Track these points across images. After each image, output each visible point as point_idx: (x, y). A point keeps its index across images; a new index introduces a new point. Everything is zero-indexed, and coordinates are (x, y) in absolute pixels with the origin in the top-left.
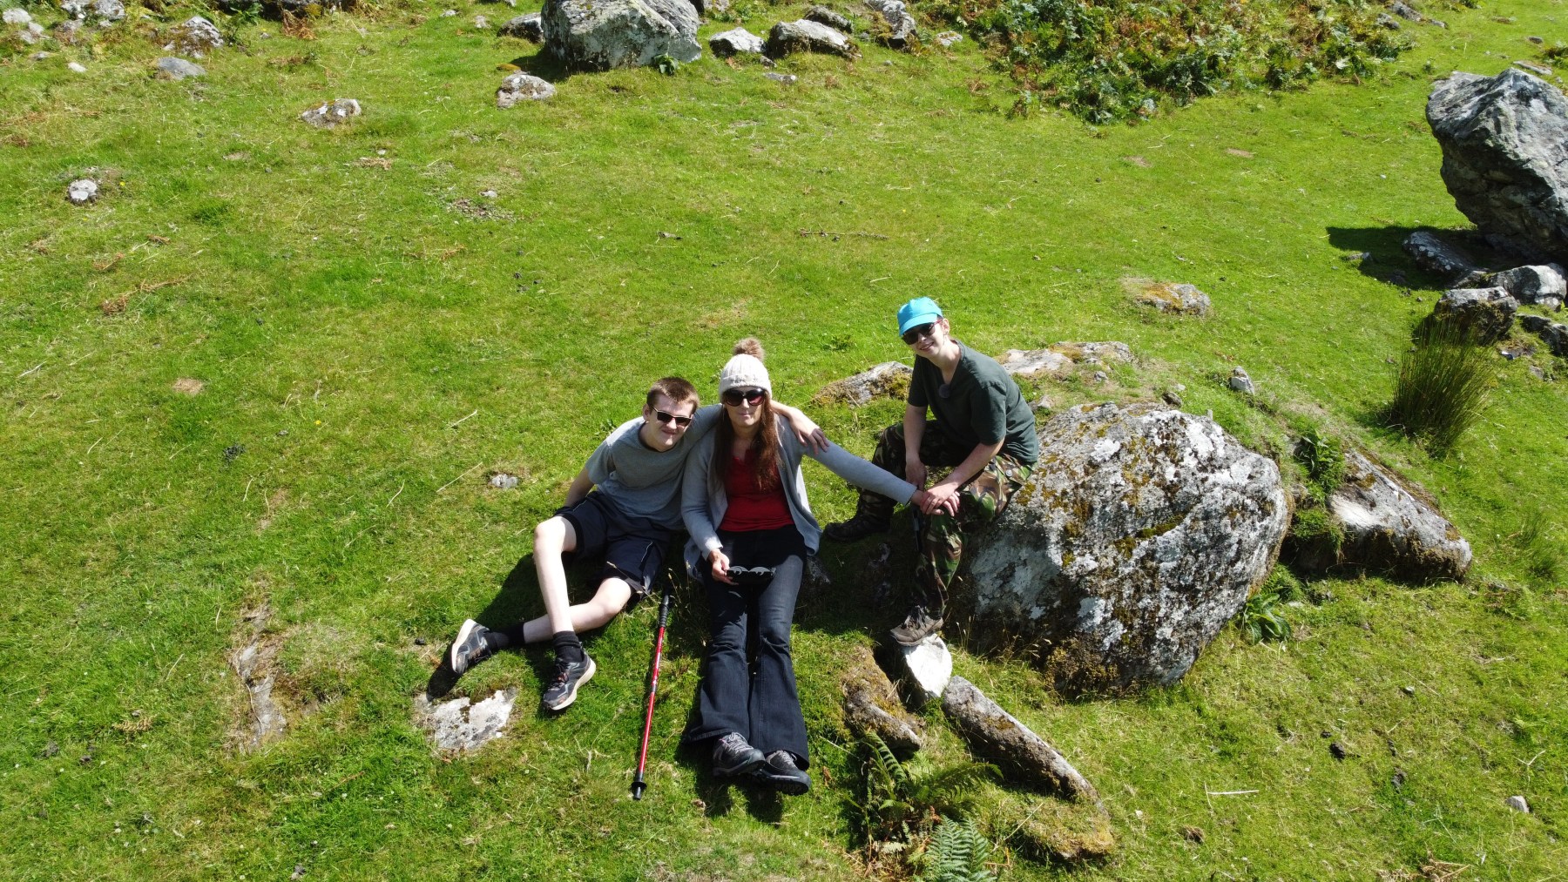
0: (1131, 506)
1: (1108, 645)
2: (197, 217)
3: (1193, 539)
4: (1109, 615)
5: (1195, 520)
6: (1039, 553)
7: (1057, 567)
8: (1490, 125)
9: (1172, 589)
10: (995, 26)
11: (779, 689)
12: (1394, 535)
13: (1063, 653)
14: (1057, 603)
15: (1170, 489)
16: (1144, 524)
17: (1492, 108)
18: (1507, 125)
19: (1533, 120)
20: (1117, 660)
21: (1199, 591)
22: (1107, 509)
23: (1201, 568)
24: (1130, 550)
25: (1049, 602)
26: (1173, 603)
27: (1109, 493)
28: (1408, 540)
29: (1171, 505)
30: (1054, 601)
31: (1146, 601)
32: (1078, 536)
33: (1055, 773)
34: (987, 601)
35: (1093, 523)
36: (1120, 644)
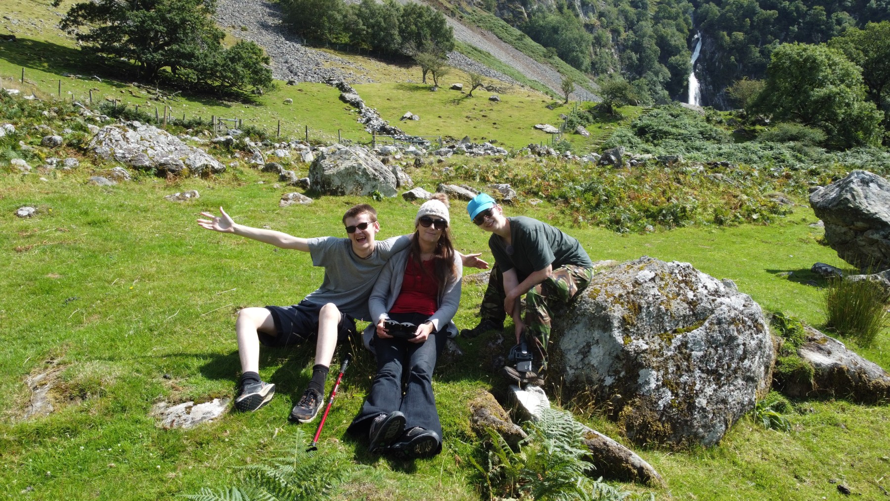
0: (667, 310)
1: (662, 405)
2: (89, 224)
3: (712, 337)
4: (660, 383)
5: (711, 324)
6: (606, 334)
7: (620, 345)
8: (849, 196)
9: (703, 371)
10: (560, 197)
11: (422, 399)
12: (848, 370)
13: (630, 408)
14: (623, 374)
15: (692, 304)
16: (677, 325)
17: (848, 188)
18: (859, 196)
19: (873, 193)
20: (670, 419)
21: (722, 375)
22: (651, 309)
23: (720, 358)
24: (670, 340)
25: (617, 372)
26: (704, 382)
27: (651, 299)
28: (859, 374)
29: (694, 314)
30: (620, 372)
31: (684, 378)
32: (633, 325)
33: (633, 465)
34: (573, 371)
35: (642, 318)
36: (671, 406)
